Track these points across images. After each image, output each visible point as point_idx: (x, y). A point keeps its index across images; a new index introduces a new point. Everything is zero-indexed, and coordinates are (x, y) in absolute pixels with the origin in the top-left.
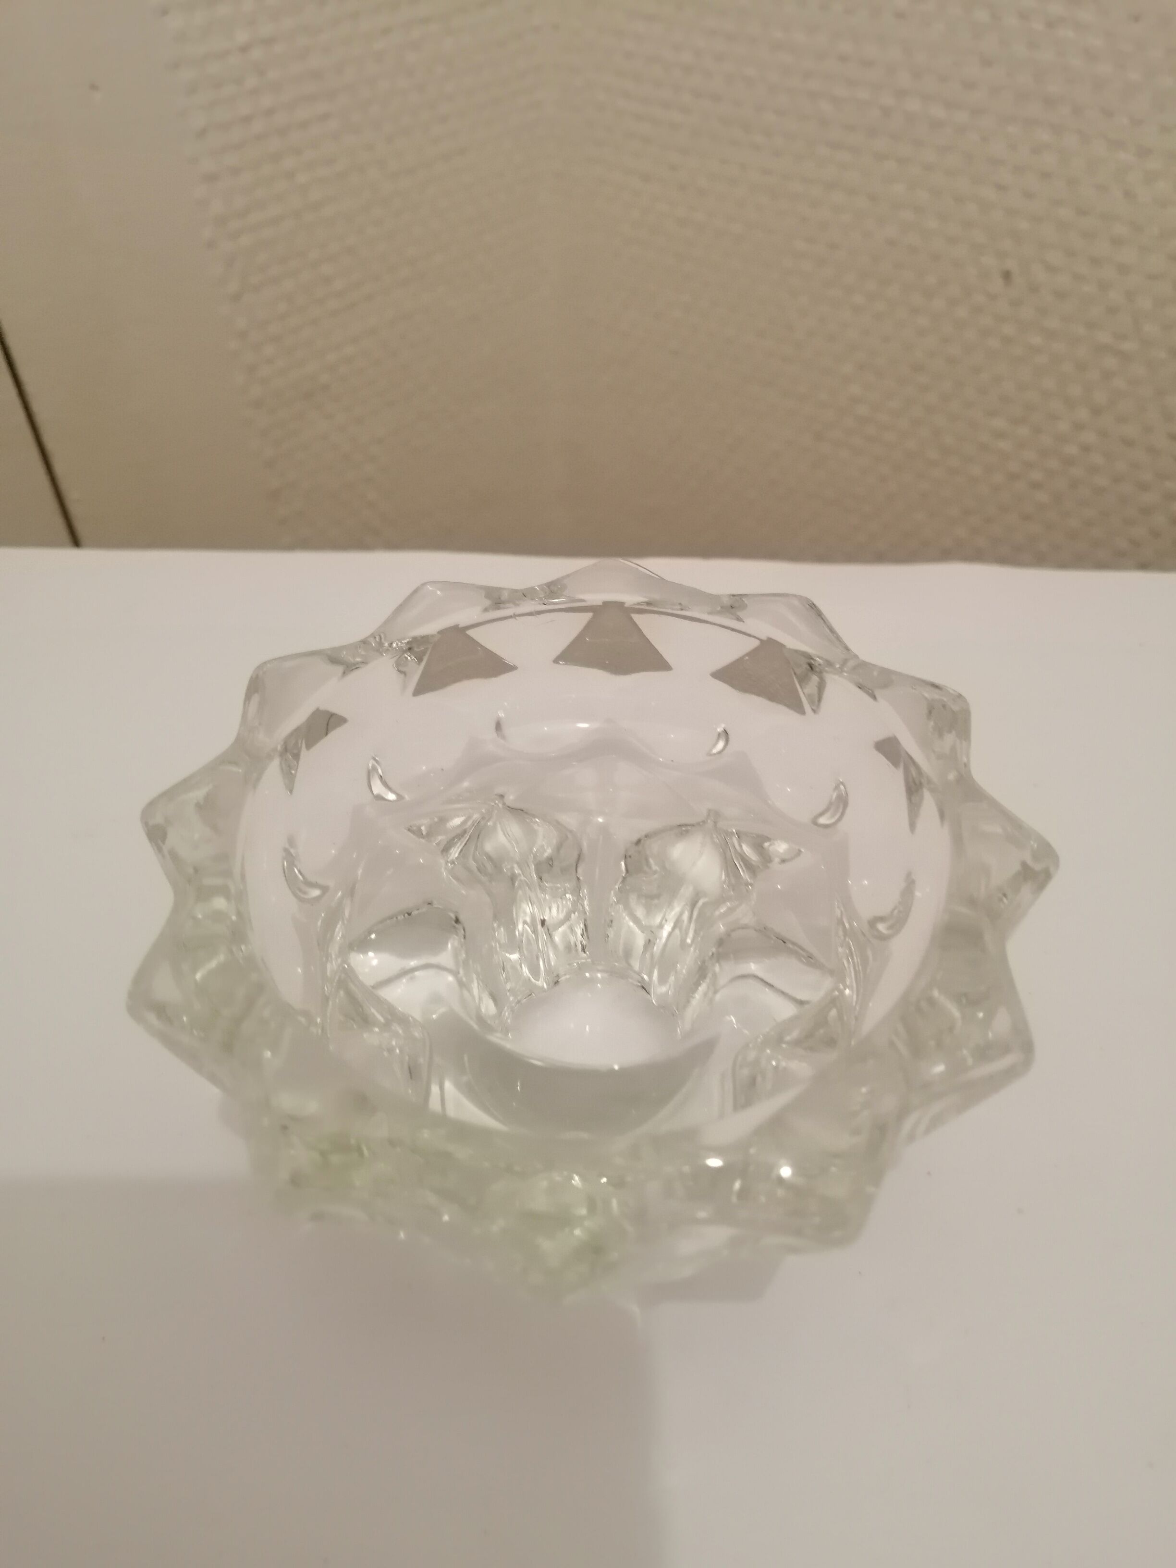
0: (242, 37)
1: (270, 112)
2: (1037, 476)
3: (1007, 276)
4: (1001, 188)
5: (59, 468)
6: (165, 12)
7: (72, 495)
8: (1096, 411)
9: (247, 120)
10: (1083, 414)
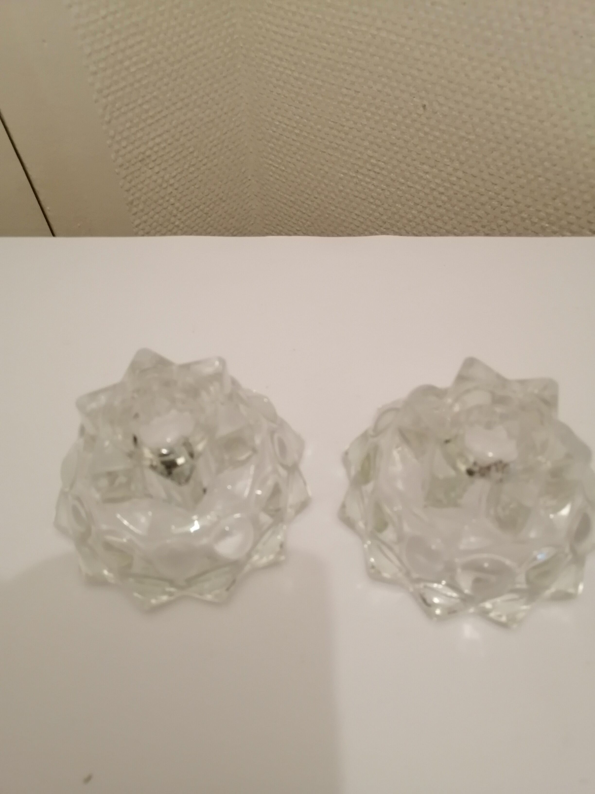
0: (103, 12)
1: (117, 43)
2: (441, 189)
3: (424, 106)
4: (419, 70)
5: (41, 198)
6: (70, 6)
7: (47, 209)
8: (462, 163)
9: (108, 47)
10: (457, 164)
